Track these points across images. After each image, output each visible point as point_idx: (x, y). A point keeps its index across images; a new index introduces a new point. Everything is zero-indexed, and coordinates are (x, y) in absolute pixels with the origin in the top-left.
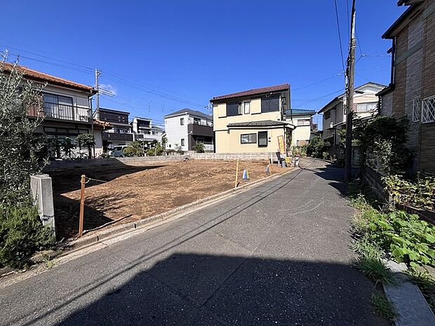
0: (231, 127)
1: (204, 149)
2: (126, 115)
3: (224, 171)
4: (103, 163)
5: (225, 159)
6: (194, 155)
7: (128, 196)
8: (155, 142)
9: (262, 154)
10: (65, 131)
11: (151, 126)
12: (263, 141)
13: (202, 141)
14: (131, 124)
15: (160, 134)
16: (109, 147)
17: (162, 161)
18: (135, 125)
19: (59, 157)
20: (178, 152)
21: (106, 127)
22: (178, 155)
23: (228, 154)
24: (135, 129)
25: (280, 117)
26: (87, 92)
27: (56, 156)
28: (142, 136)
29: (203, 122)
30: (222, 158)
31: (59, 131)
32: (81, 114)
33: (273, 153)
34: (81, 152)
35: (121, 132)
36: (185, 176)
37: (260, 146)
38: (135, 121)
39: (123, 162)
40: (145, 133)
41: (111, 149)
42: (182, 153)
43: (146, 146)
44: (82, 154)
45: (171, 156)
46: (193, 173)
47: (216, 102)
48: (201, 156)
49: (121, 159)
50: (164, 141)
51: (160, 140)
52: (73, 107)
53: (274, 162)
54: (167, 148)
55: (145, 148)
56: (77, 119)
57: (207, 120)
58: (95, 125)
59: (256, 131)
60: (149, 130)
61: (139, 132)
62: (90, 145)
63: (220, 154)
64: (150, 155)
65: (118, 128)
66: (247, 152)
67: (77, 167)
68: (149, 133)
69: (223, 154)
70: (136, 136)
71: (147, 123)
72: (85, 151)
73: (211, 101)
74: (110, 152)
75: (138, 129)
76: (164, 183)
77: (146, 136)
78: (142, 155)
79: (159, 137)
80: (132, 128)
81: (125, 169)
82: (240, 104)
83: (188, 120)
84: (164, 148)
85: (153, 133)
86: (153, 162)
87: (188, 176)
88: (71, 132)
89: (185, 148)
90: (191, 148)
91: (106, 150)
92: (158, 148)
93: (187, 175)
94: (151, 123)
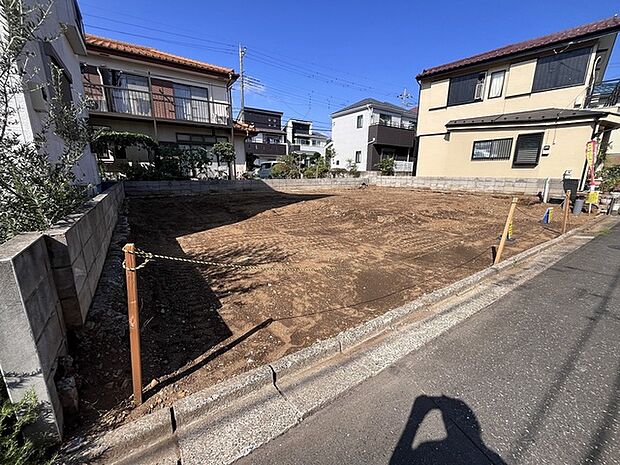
0: (454, 126)
1: (395, 170)
2: (278, 116)
3: (443, 214)
4: (245, 187)
5: (433, 188)
6: (376, 179)
7: (271, 258)
8: (317, 155)
9: (521, 181)
10: (200, 140)
11: (310, 132)
12: (527, 155)
13: (391, 155)
14: (285, 130)
15: (323, 144)
16: (256, 162)
17: (326, 188)
18: (289, 131)
19: (194, 176)
20: (351, 173)
21: (251, 132)
22: (351, 178)
23: (442, 179)
24: (289, 137)
25: (581, 101)
26: (226, 79)
27: (191, 174)
28: (298, 148)
29: (396, 121)
30: (427, 186)
31: (195, 139)
32: (218, 113)
33: (552, 182)
34: (220, 169)
35: (272, 141)
36: (369, 218)
37: (516, 165)
38: (290, 124)
39: (271, 185)
40: (303, 143)
41: (258, 167)
42: (357, 174)
43: (303, 162)
44: (220, 172)
45: (339, 179)
46: (383, 214)
47: (428, 79)
48: (387, 181)
49: (268, 182)
50: (329, 154)
51: (323, 154)
52: (209, 102)
53: (552, 201)
54: (333, 166)
55: (303, 166)
56: (214, 121)
57: (403, 117)
58: (236, 130)
59: (514, 135)
60: (308, 138)
61: (294, 142)
62: (229, 159)
63: (424, 179)
64: (309, 176)
65: (268, 136)
66: (484, 176)
67: (213, 191)
68: (308, 143)
69: (431, 179)
70: (290, 147)
71: (305, 128)
72: (224, 168)
73: (418, 78)
74: (257, 170)
75: (294, 137)
76: (333, 232)
77: (304, 148)
78: (296, 176)
79: (321, 149)
80: (285, 135)
81: (272, 198)
82: (482, 77)
83: (370, 118)
84: (328, 165)
85: (314, 143)
86: (312, 188)
87: (376, 220)
88: (207, 140)
89: (362, 167)
90: (371, 167)
91: (251, 167)
92: (320, 166)
93: (373, 217)
94: (311, 127)
